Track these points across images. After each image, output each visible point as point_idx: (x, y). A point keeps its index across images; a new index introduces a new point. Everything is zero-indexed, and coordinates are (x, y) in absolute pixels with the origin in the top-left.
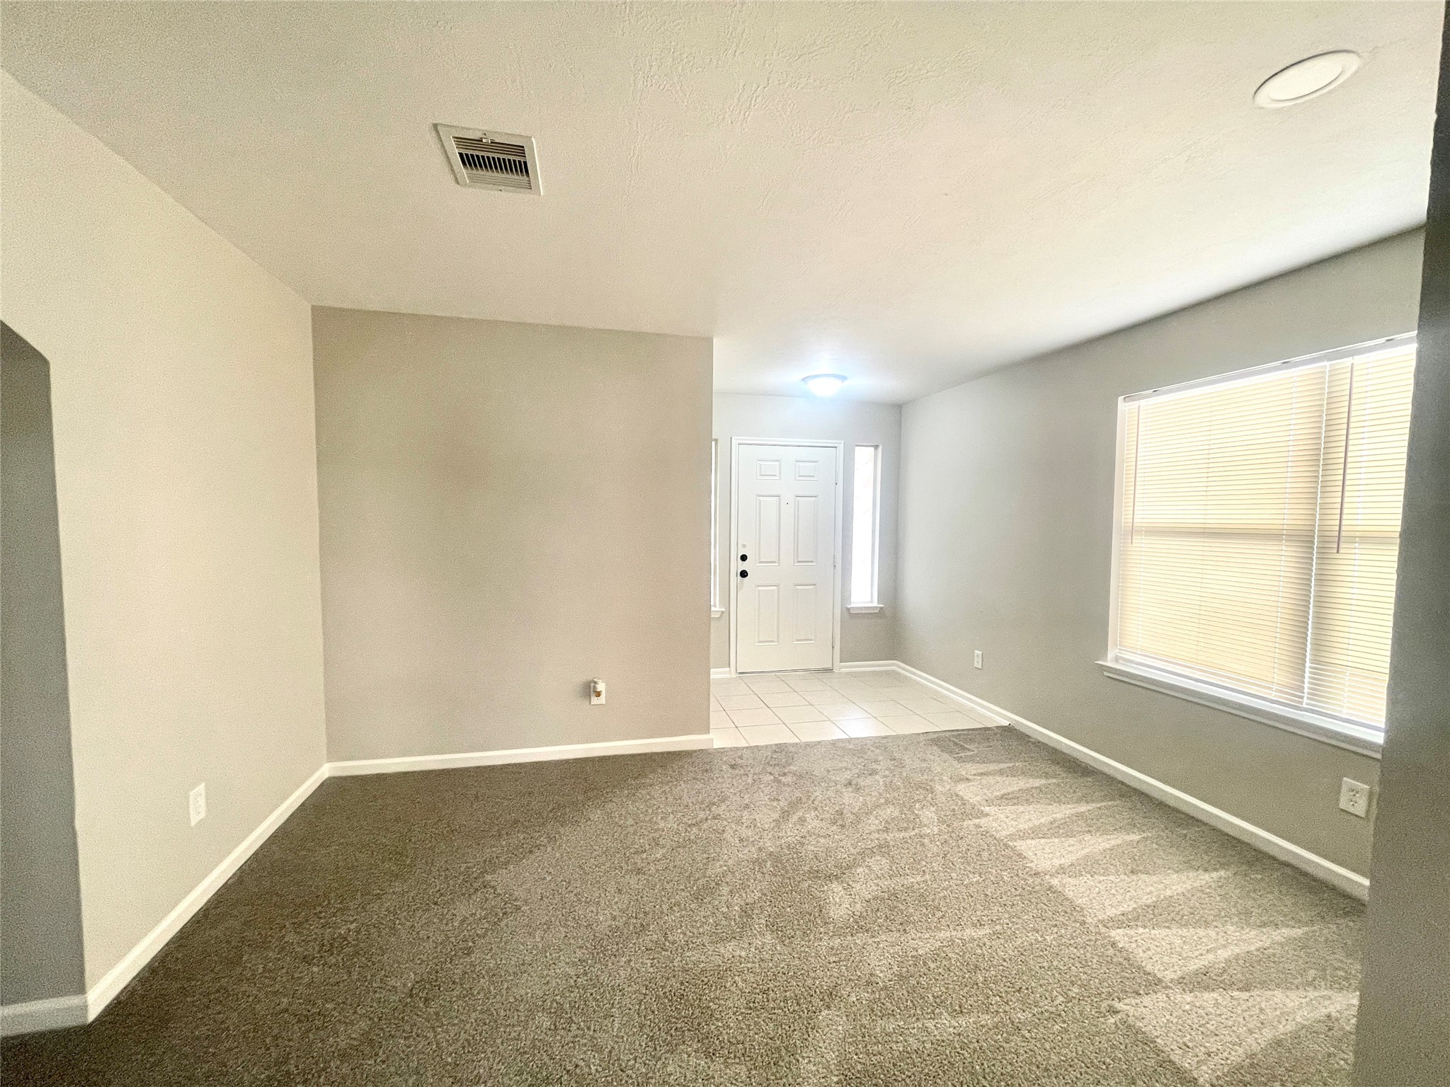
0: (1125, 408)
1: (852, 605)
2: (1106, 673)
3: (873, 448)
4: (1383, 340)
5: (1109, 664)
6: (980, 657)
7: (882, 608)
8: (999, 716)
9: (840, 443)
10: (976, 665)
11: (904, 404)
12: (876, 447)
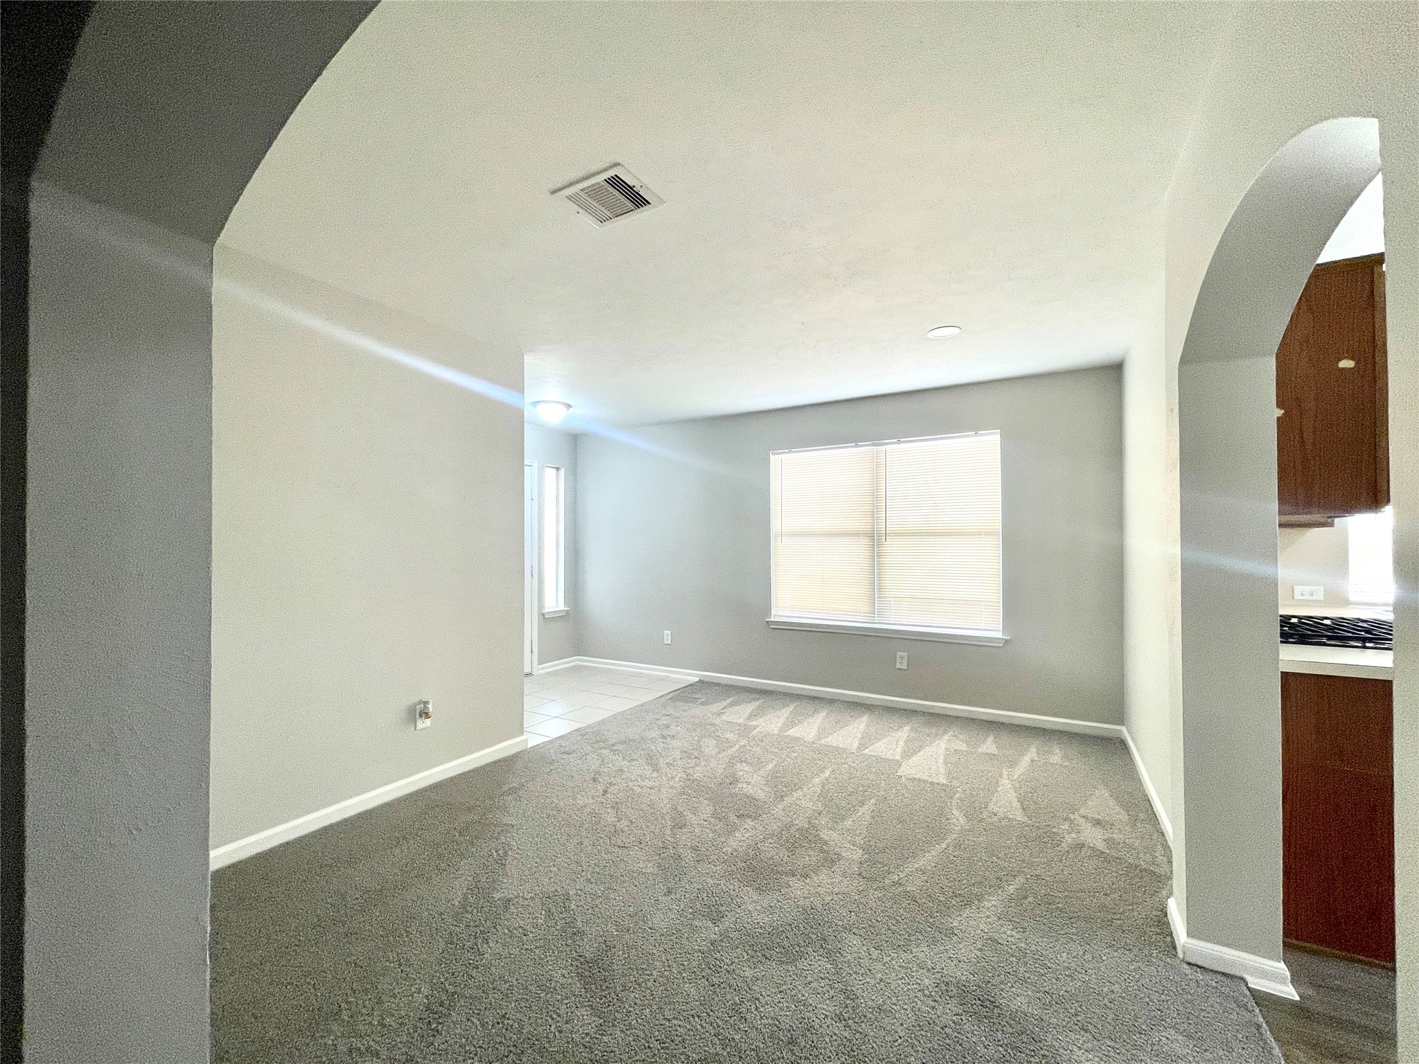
0: (775, 459)
1: (546, 610)
2: (771, 626)
3: (555, 470)
4: (896, 440)
5: (772, 619)
6: (670, 636)
7: (568, 611)
8: (691, 676)
9: (534, 463)
10: (666, 642)
11: (581, 435)
12: (558, 469)
